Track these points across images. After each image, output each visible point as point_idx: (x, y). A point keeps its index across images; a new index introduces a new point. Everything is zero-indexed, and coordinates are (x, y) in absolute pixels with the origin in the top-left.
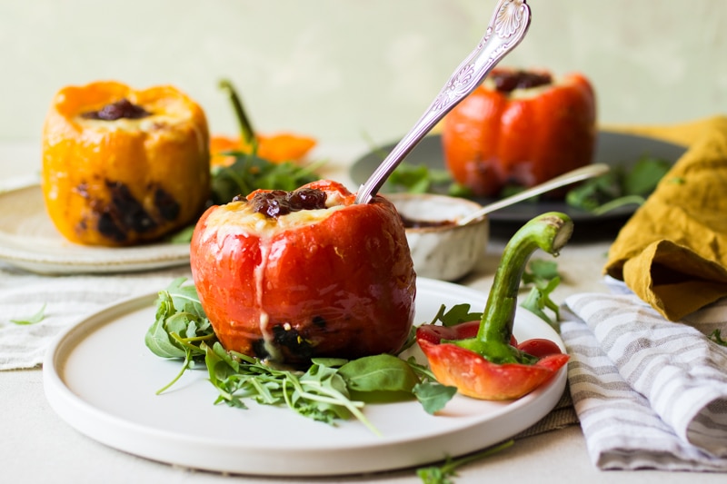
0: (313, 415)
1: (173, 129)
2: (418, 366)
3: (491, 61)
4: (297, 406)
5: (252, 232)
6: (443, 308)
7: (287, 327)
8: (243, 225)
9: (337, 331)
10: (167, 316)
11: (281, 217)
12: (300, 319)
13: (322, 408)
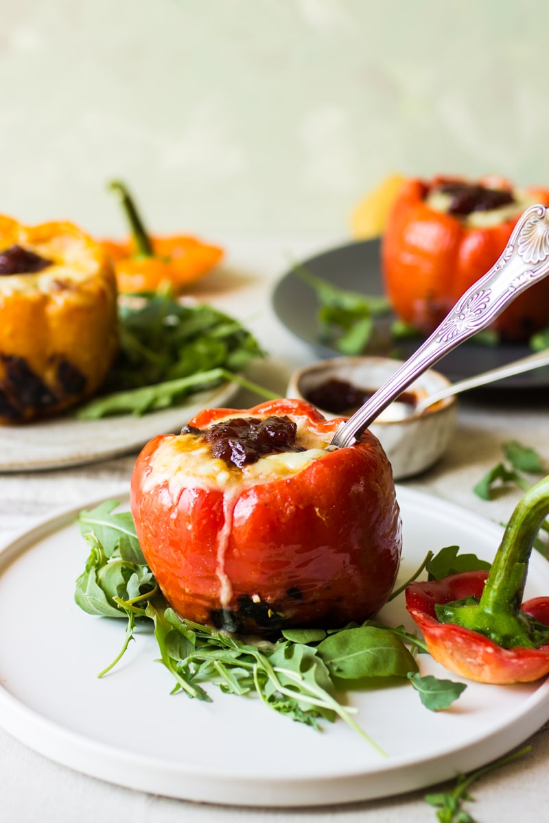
0: (292, 714)
1: (79, 289)
2: (407, 634)
3: (512, 290)
4: (272, 699)
5: (213, 486)
6: (430, 554)
7: (256, 599)
8: (201, 477)
9: (314, 602)
10: (98, 567)
11: (249, 467)
12: (271, 589)
13: (304, 708)
